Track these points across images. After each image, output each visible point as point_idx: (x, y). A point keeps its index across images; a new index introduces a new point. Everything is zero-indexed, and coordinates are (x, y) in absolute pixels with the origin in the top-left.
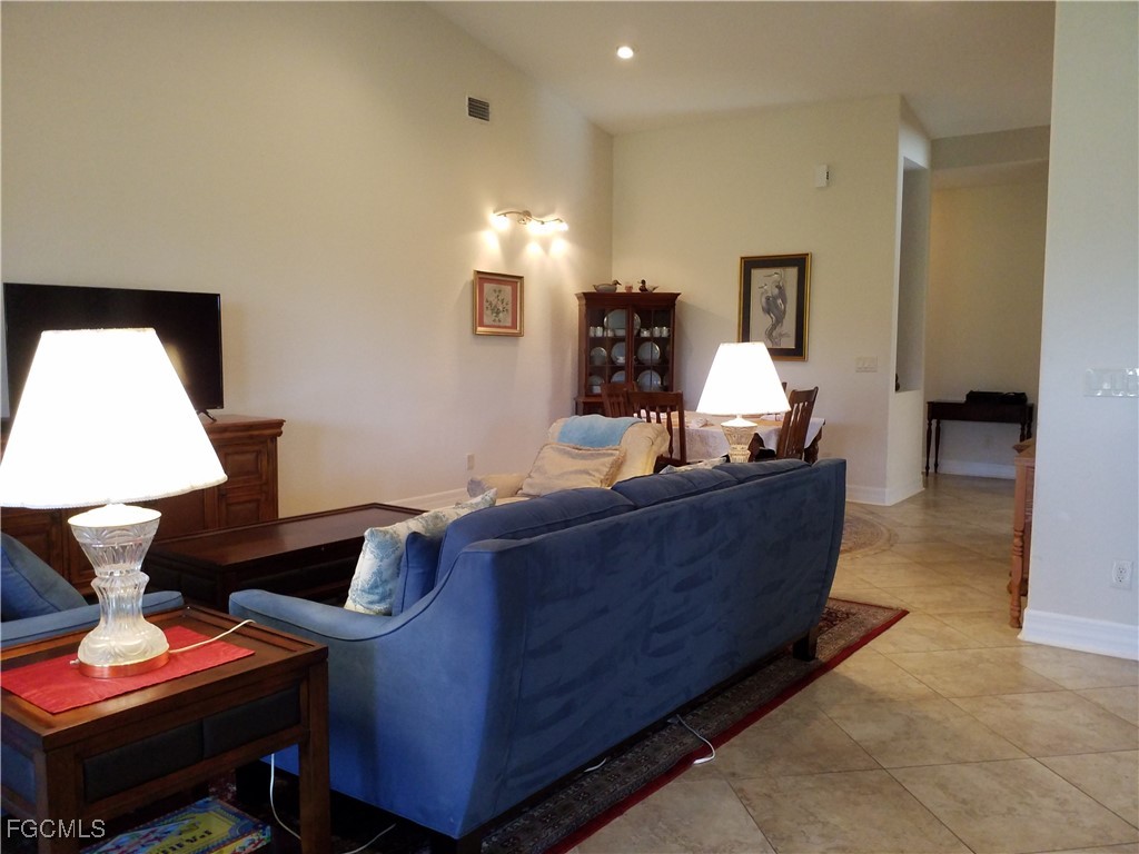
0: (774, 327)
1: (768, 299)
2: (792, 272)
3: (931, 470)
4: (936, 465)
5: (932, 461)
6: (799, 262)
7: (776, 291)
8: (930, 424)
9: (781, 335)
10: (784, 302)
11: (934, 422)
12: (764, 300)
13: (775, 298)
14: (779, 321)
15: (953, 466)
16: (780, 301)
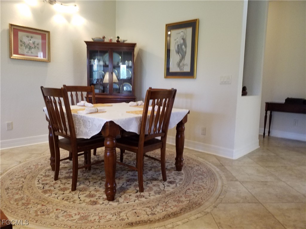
0: (181, 61)
1: (178, 46)
2: (189, 30)
3: (267, 134)
4: (269, 132)
5: (267, 130)
6: (193, 24)
7: (182, 41)
8: (266, 113)
9: (184, 65)
10: (186, 47)
11: (269, 112)
12: (176, 47)
13: (181, 45)
14: (183, 58)
15: (277, 133)
16: (183, 47)
